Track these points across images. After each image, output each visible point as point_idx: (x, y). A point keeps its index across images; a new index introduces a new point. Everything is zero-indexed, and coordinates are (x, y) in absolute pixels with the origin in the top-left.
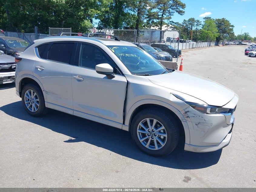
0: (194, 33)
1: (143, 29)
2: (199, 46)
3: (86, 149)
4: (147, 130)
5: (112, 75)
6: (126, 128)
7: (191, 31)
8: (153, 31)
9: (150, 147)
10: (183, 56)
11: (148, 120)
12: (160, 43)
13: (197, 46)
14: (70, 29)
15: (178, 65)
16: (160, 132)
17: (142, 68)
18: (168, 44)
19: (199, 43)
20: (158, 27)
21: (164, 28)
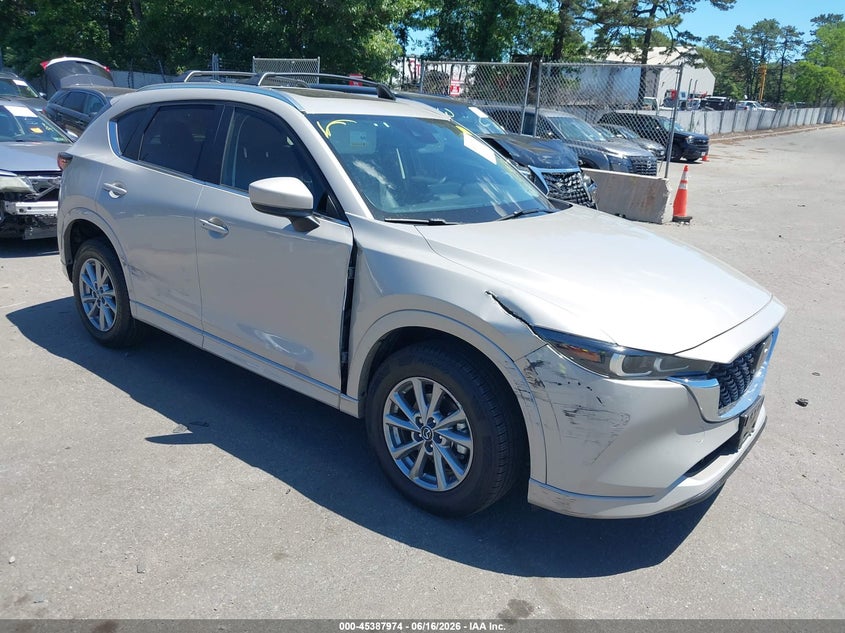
0: (773, 74)
1: (579, 61)
2: (785, 121)
3: (217, 467)
4: (412, 419)
5: (310, 217)
6: (350, 406)
7: (762, 69)
8: (615, 69)
9: (422, 479)
10: (714, 157)
11: (417, 383)
12: (635, 112)
13: (776, 123)
14: (316, 63)
15: (669, 188)
16: (454, 428)
17: (443, 198)
18: (666, 113)
19: (787, 111)
20: (632, 56)
21: (655, 57)
